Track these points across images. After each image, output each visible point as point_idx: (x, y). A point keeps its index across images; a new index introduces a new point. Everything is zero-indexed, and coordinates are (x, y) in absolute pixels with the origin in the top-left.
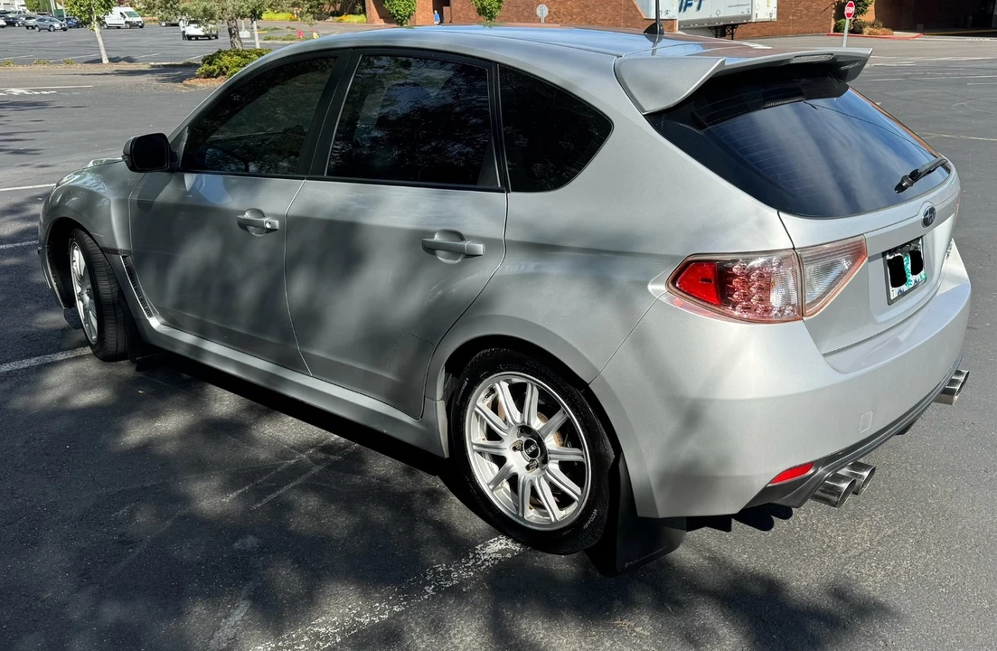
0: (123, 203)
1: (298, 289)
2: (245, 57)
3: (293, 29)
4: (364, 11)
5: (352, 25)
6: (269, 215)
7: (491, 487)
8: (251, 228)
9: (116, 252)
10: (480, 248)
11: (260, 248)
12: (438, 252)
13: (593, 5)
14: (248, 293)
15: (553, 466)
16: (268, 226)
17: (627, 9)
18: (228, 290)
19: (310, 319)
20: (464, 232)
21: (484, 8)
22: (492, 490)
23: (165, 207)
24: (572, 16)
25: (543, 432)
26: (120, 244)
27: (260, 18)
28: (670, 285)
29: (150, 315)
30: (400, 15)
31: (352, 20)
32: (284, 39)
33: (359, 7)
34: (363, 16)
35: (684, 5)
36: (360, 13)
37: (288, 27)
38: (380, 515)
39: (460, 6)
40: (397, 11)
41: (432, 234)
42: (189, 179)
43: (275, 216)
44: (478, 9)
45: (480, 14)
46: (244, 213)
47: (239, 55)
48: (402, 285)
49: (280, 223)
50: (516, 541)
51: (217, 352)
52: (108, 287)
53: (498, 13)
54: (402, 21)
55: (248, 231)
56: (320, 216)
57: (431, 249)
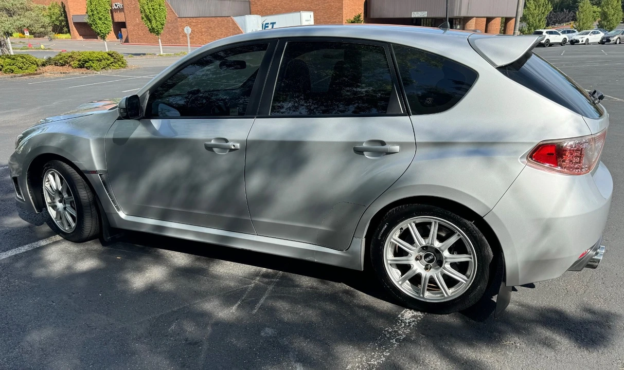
0: (100, 141)
1: (255, 182)
2: (14, 59)
3: (24, 43)
4: (69, 32)
5: (62, 40)
6: (232, 141)
7: (400, 283)
8: (215, 149)
9: (95, 172)
10: (397, 148)
11: (223, 161)
12: (365, 153)
13: (214, 27)
14: (212, 189)
15: (447, 266)
16: (233, 147)
17: (234, 29)
18: (195, 189)
19: (263, 200)
20: (385, 140)
21: (153, 29)
22: (401, 285)
23: (138, 141)
24: (202, 33)
25: (442, 248)
26: (98, 166)
27: (11, 36)
28: (530, 159)
29: (119, 210)
30: (103, 33)
31: (61, 37)
32: (21, 49)
33: (65, 29)
34: (68, 34)
35: (264, 27)
36: (66, 33)
37: (20, 42)
38: (330, 307)
39: (132, 28)
40: (100, 31)
41: (362, 143)
42: (156, 123)
43: (238, 141)
44: (150, 29)
45: (151, 32)
46: (211, 141)
47: (9, 58)
48: (338, 174)
49: (241, 146)
50: (416, 310)
51: (176, 228)
52: (86, 195)
53: (162, 32)
54: (104, 36)
55: (213, 151)
56: (272, 138)
57: (359, 152)
